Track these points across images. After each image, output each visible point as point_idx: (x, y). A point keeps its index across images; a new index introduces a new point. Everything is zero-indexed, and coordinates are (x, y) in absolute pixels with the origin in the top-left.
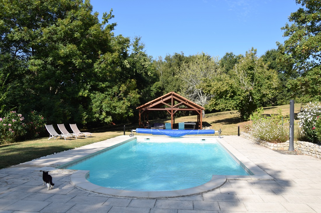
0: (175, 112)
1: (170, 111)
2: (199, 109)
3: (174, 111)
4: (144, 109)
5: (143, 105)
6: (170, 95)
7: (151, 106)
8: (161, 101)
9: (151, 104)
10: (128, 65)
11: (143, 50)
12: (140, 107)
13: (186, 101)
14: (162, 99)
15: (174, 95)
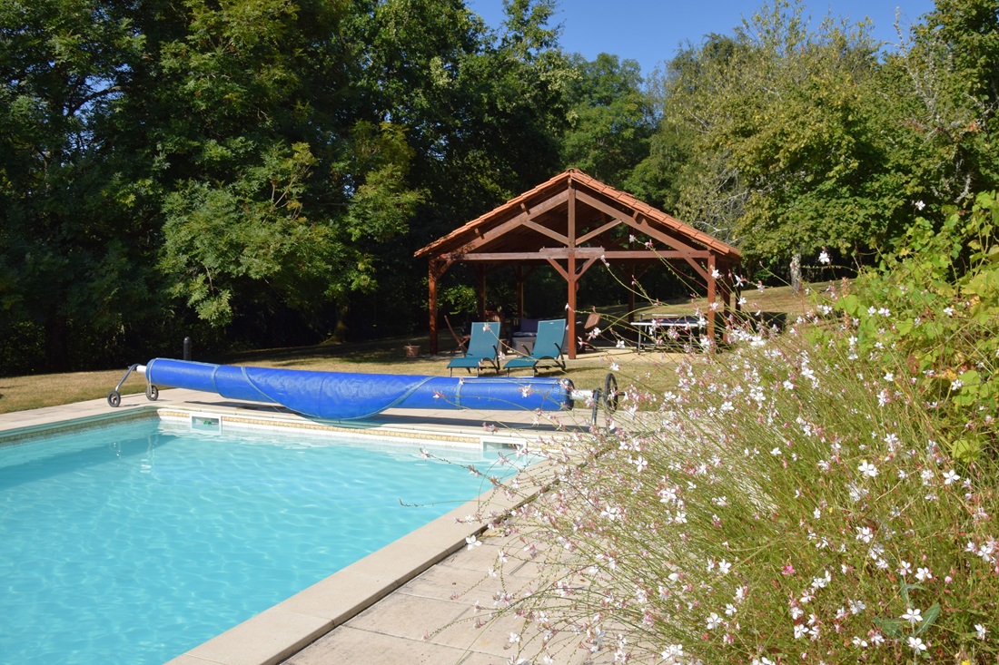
0: (586, 266)
1: (564, 263)
2: (699, 254)
3: (580, 262)
4: (447, 257)
5: (442, 240)
6: (561, 186)
7: (478, 242)
8: (524, 219)
9: (477, 231)
10: (441, 75)
11: (547, 21)
12: (427, 249)
13: (635, 215)
14: (523, 206)
15: (577, 186)
